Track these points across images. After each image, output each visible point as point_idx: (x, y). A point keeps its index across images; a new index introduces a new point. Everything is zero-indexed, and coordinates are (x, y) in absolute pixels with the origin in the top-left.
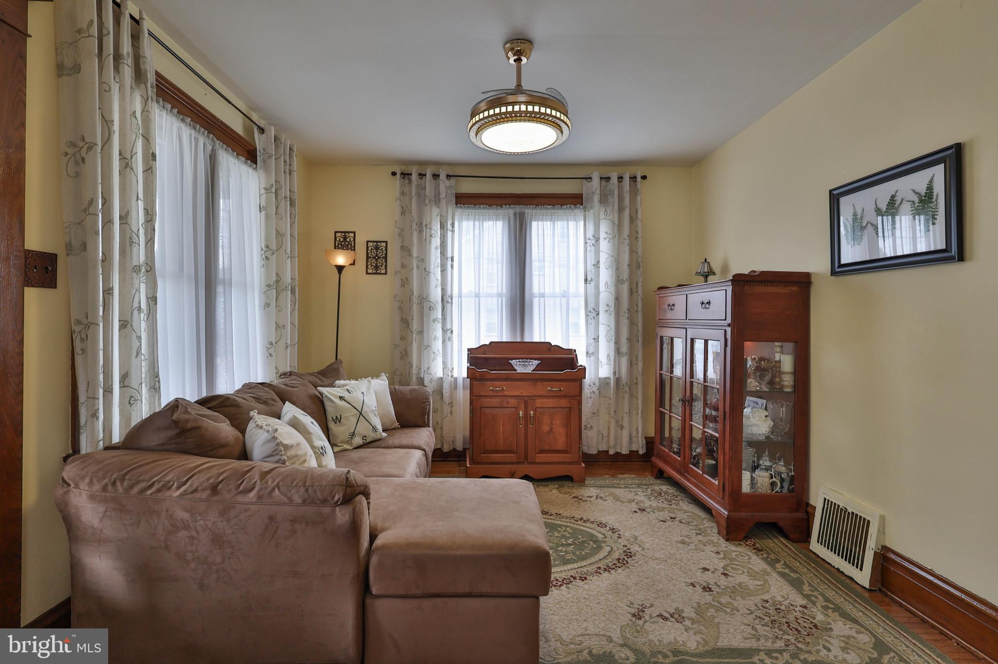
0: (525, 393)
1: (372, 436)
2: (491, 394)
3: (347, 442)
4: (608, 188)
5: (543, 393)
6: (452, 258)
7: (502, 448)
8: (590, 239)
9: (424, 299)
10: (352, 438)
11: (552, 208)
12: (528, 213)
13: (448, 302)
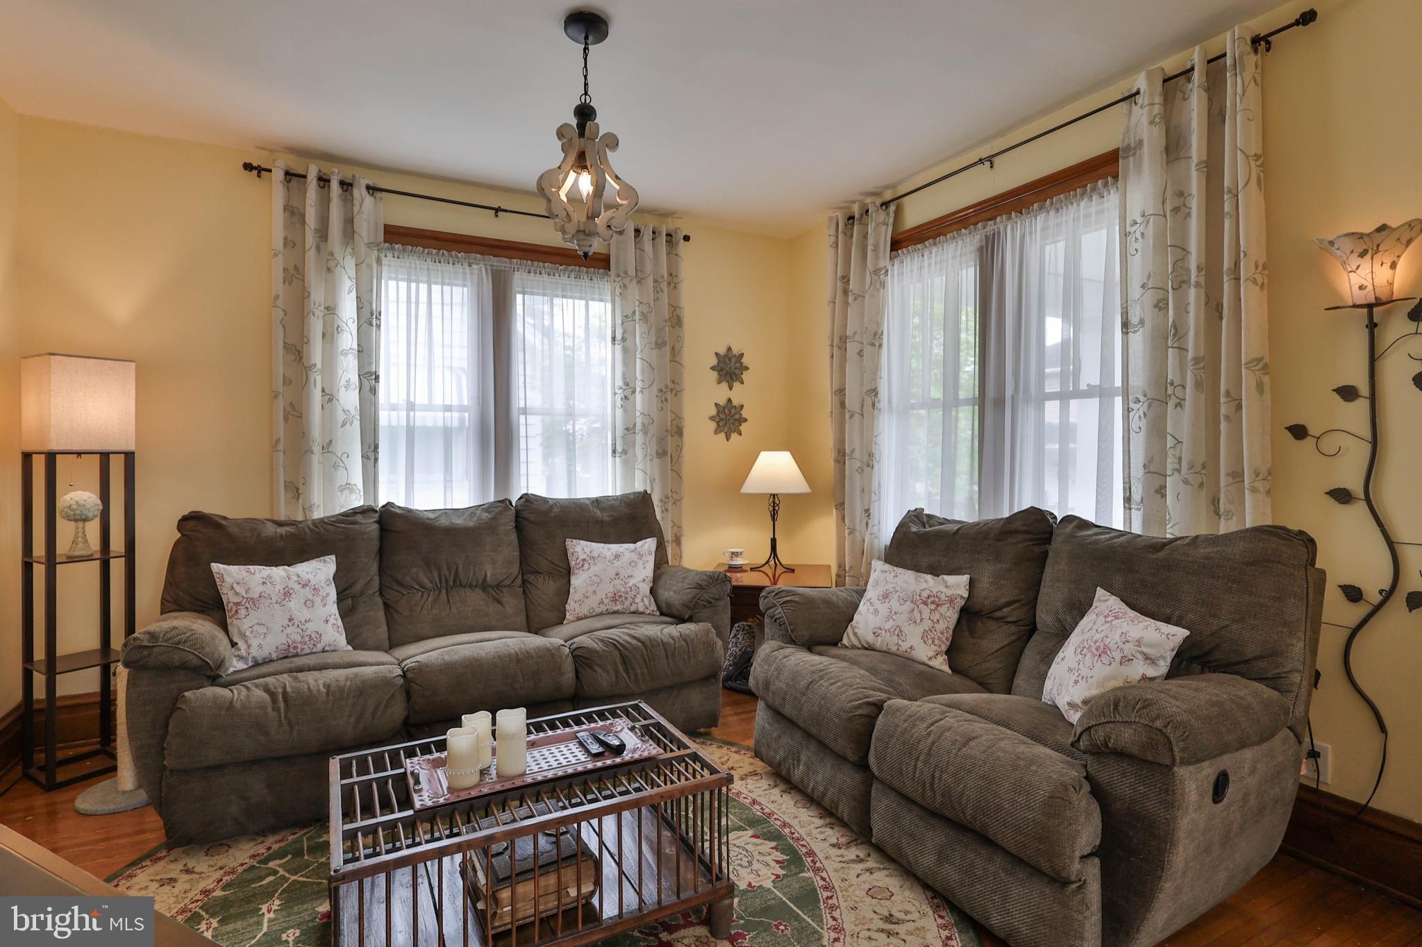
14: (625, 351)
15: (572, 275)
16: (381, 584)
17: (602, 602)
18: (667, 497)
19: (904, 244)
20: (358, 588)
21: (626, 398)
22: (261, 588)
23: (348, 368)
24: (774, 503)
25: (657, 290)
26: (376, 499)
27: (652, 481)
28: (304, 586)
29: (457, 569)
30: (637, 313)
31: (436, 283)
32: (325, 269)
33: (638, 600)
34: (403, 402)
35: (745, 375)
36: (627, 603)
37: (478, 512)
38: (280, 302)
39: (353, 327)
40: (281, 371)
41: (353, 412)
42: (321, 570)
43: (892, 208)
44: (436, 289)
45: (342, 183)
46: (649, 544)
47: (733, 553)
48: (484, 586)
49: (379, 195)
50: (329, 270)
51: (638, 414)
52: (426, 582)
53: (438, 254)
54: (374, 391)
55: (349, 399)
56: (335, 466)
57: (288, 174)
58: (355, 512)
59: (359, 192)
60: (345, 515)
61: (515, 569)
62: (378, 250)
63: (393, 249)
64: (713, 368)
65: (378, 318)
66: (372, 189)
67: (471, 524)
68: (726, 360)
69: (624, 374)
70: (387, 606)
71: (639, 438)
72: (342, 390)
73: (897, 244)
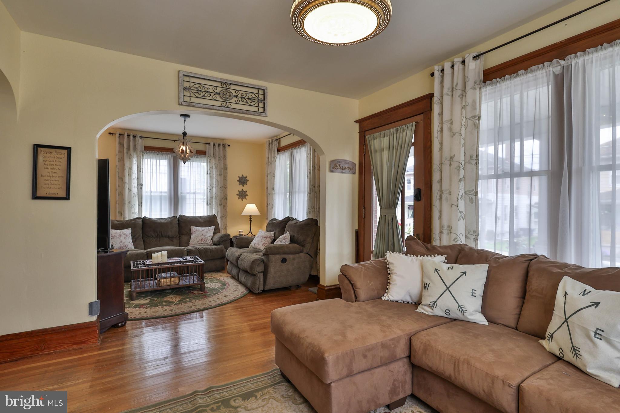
14: (210, 177)
15: (196, 157)
16: (142, 236)
17: (198, 241)
18: (222, 216)
19: (281, 151)
20: (137, 236)
21: (211, 189)
22: (114, 234)
23: (135, 183)
24: (251, 218)
25: (220, 160)
26: (142, 216)
27: (218, 212)
28: (124, 235)
29: (162, 233)
30: (214, 167)
31: (158, 159)
32: (129, 158)
33: (207, 241)
34: (149, 191)
35: (248, 183)
36: (205, 242)
37: (168, 219)
38: (118, 167)
39: (136, 172)
40: (118, 184)
41: (136, 194)
42: (128, 231)
43: (278, 141)
44: (158, 161)
45: (133, 136)
46: (213, 228)
47: (240, 231)
48: (169, 237)
49: (143, 138)
50: (130, 158)
51: (214, 194)
52: (154, 236)
53: (158, 153)
54: (141, 188)
55: (135, 190)
56: (131, 207)
57: (120, 135)
58: (136, 218)
59: (138, 138)
60: (134, 219)
61: (177, 233)
62: (143, 153)
63: (146, 152)
64: (238, 181)
65: (142, 170)
66: (141, 137)
67: (166, 222)
68: (242, 179)
69: (210, 183)
70: (144, 241)
71: (214, 200)
72: (133, 188)
73: (279, 151)
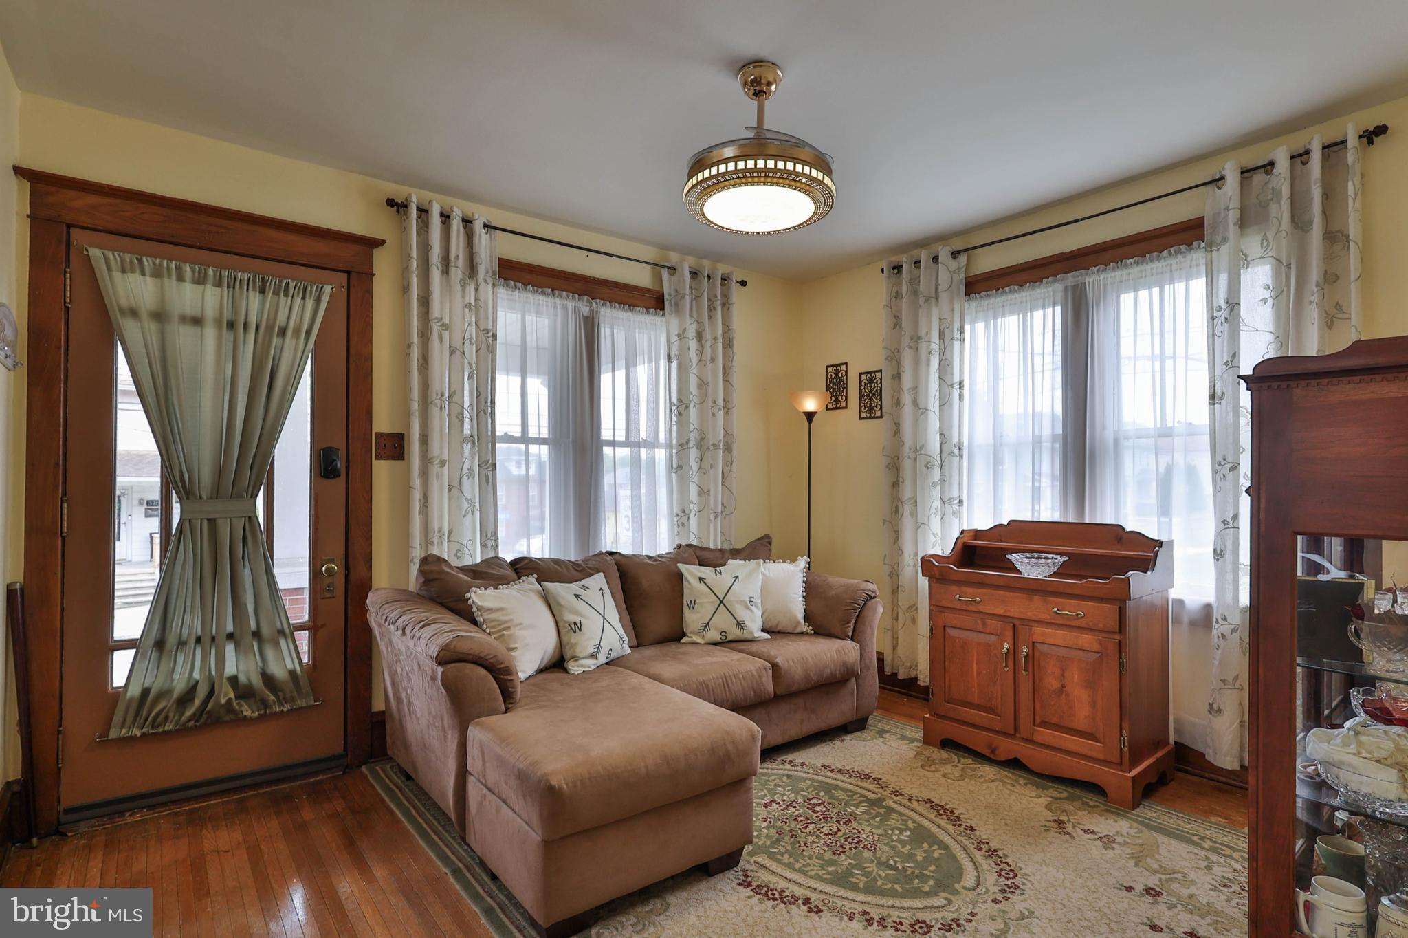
0: (1014, 612)
1: (734, 633)
2: (958, 605)
3: (698, 634)
4: (1270, 186)
5: (1044, 617)
6: (960, 384)
7: (976, 701)
8: (1221, 309)
9: (918, 450)
10: (704, 630)
11: (1137, 263)
12: (1089, 282)
13: (952, 454)
